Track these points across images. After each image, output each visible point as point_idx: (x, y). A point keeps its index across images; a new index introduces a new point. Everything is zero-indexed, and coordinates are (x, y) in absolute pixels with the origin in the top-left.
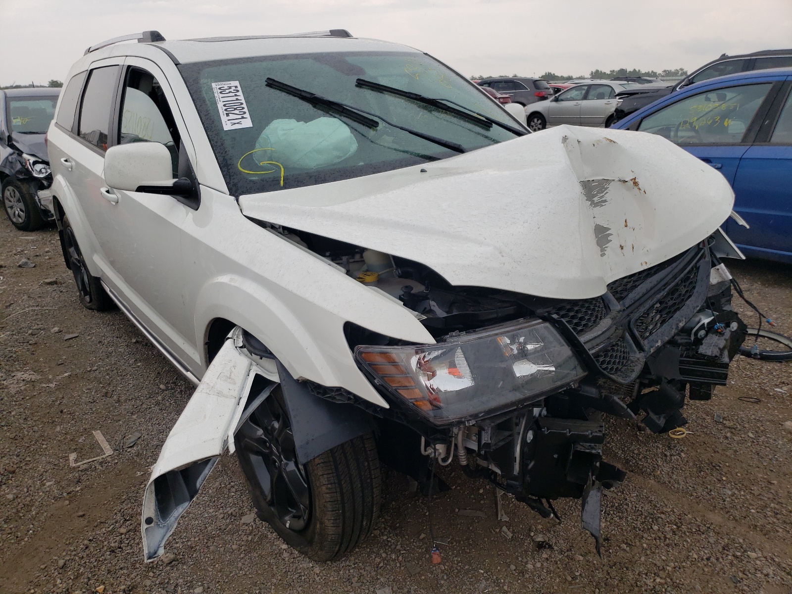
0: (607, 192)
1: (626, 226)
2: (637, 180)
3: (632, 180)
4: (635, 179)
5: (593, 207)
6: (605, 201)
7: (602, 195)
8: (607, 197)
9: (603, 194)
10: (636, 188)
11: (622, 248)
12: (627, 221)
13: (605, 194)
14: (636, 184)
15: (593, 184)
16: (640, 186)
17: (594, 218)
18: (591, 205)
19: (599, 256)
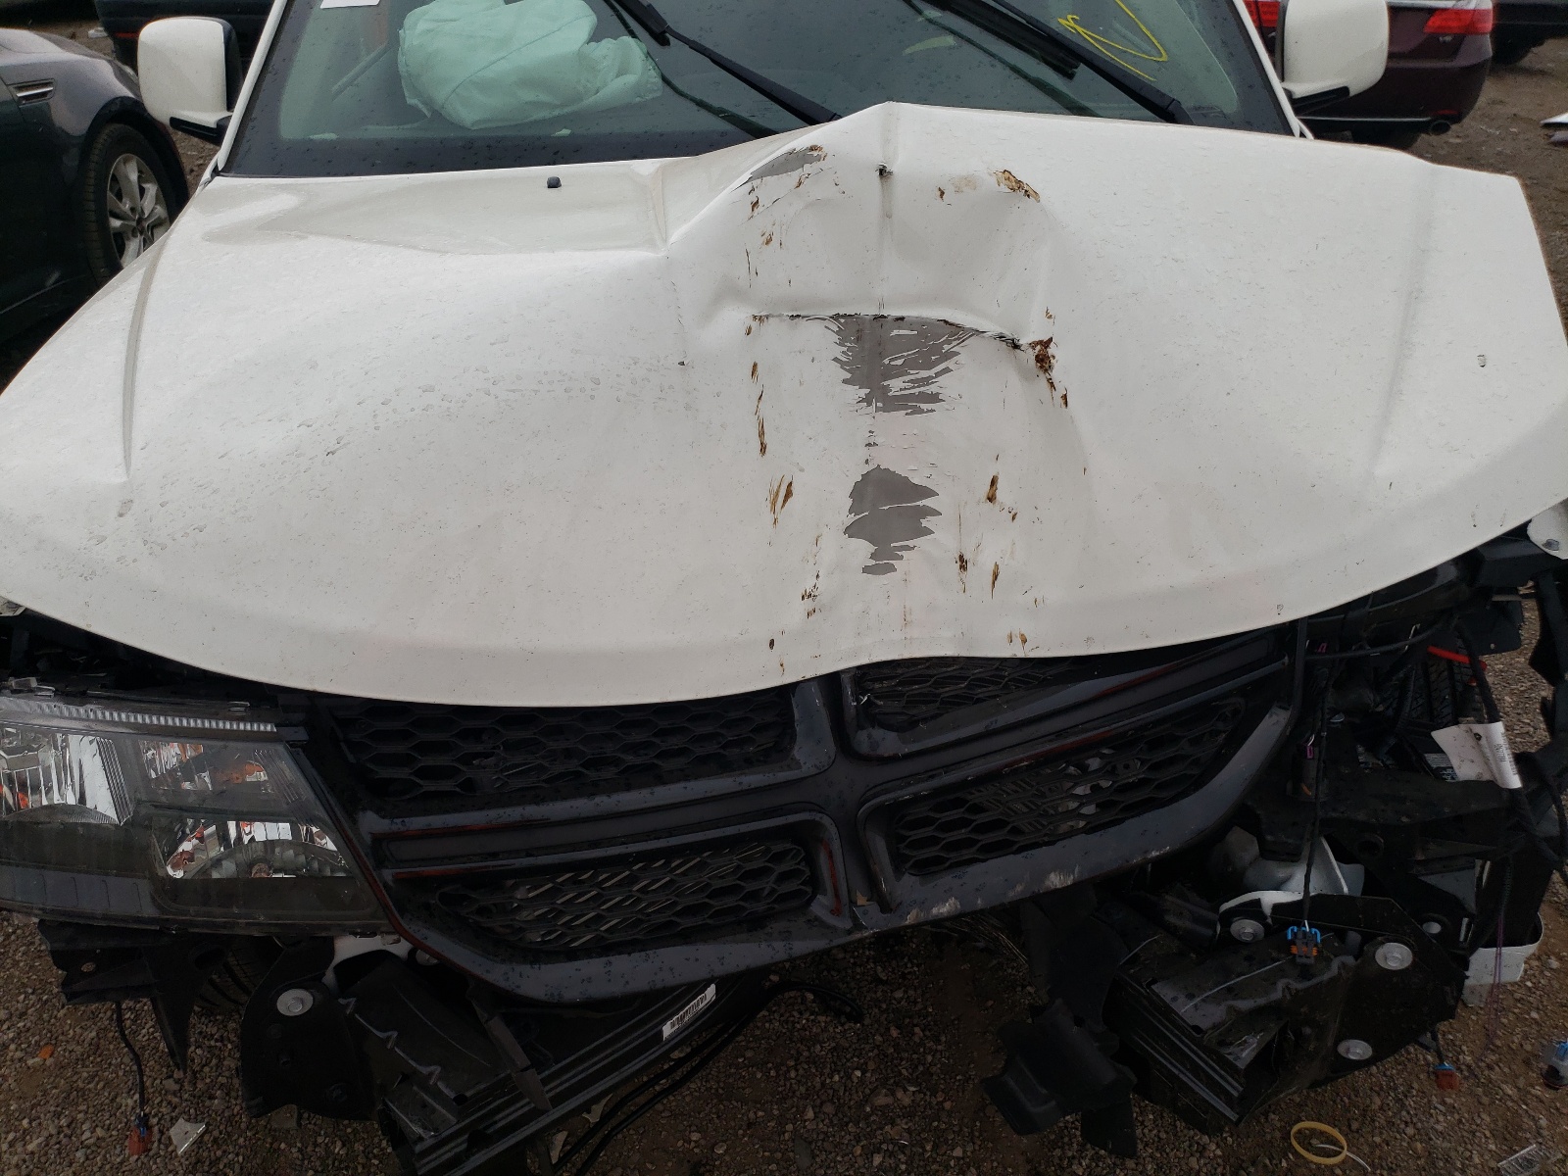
0: (947, 370)
1: (991, 499)
2: (1052, 350)
3: (1033, 345)
4: (1046, 344)
5: (878, 409)
6: (934, 398)
7: (924, 374)
8: (945, 385)
9: (932, 373)
10: (1043, 378)
11: (963, 563)
12: (1000, 484)
13: (938, 375)
14: (1043, 361)
15: (895, 332)
16: (1055, 374)
17: (869, 445)
18: (867, 400)
19: (866, 570)
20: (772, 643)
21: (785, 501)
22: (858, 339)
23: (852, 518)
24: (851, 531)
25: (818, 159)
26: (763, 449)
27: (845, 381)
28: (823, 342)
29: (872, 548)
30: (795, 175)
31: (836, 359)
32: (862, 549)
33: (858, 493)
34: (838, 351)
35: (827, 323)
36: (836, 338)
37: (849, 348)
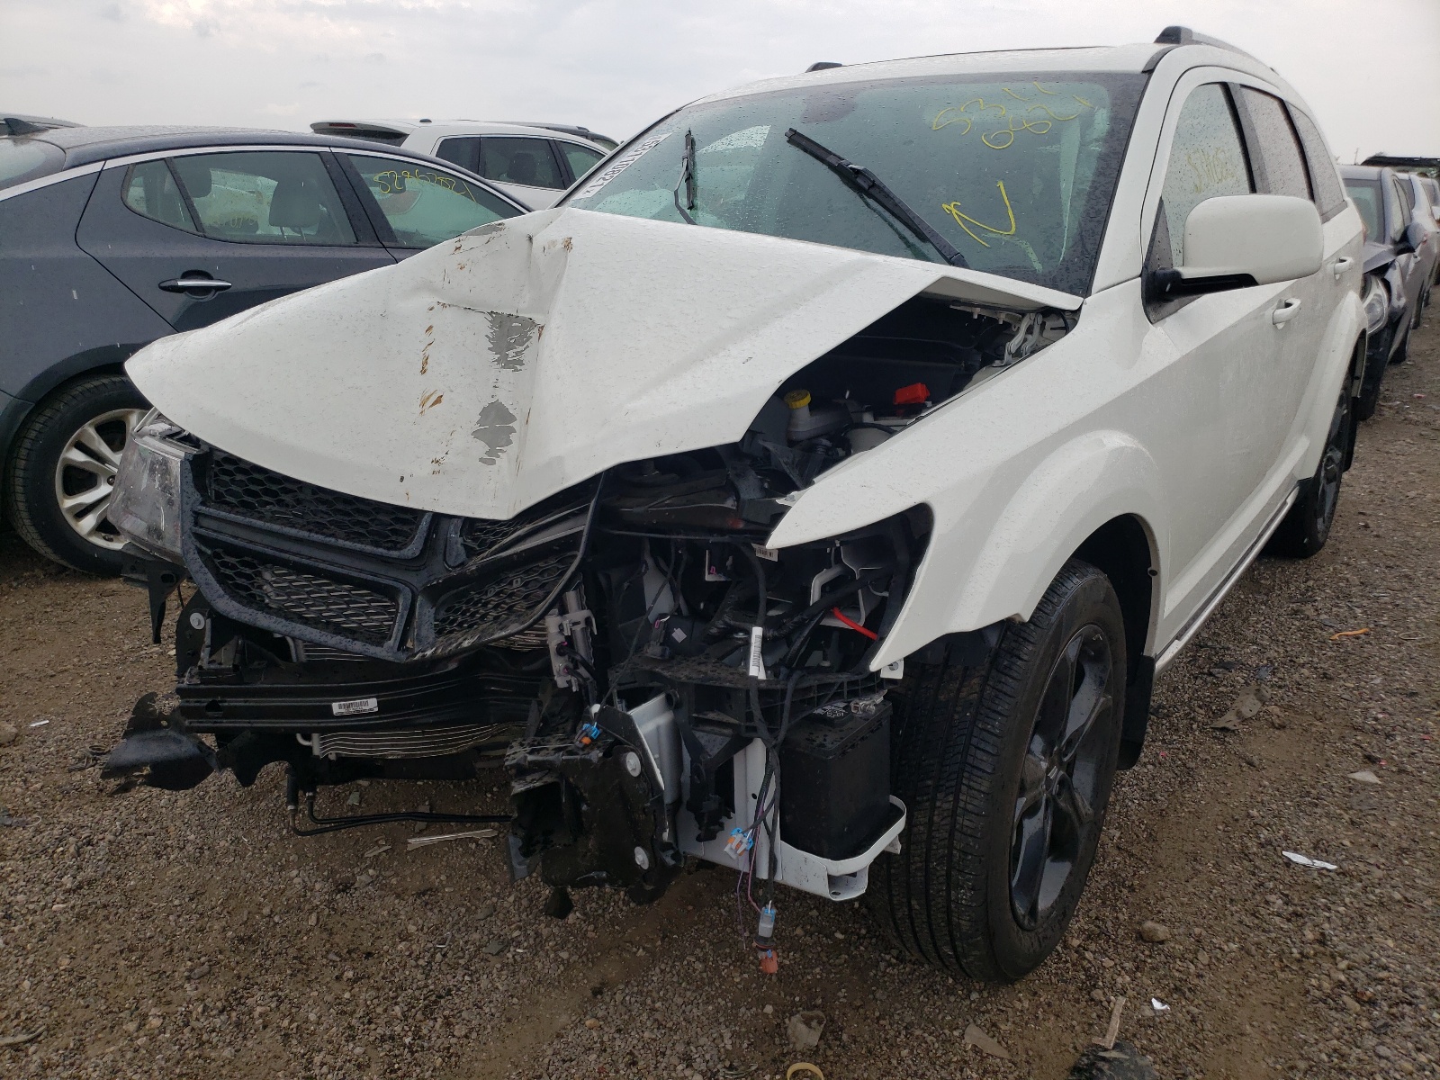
0: (530, 348)
5: (501, 367)
6: (522, 363)
7: (520, 349)
8: (528, 355)
9: (523, 348)
13: (525, 349)
15: (514, 324)
17: (495, 387)
18: (498, 361)
19: (481, 460)
20: (402, 479)
21: (433, 405)
22: (500, 326)
23: (477, 427)
24: (476, 434)
25: (501, 230)
26: (423, 371)
27: (489, 349)
28: (483, 326)
29: (487, 448)
30: (486, 237)
31: (487, 336)
32: (481, 448)
33: (485, 413)
34: (489, 332)
35: (485, 315)
36: (489, 324)
37: (495, 331)
